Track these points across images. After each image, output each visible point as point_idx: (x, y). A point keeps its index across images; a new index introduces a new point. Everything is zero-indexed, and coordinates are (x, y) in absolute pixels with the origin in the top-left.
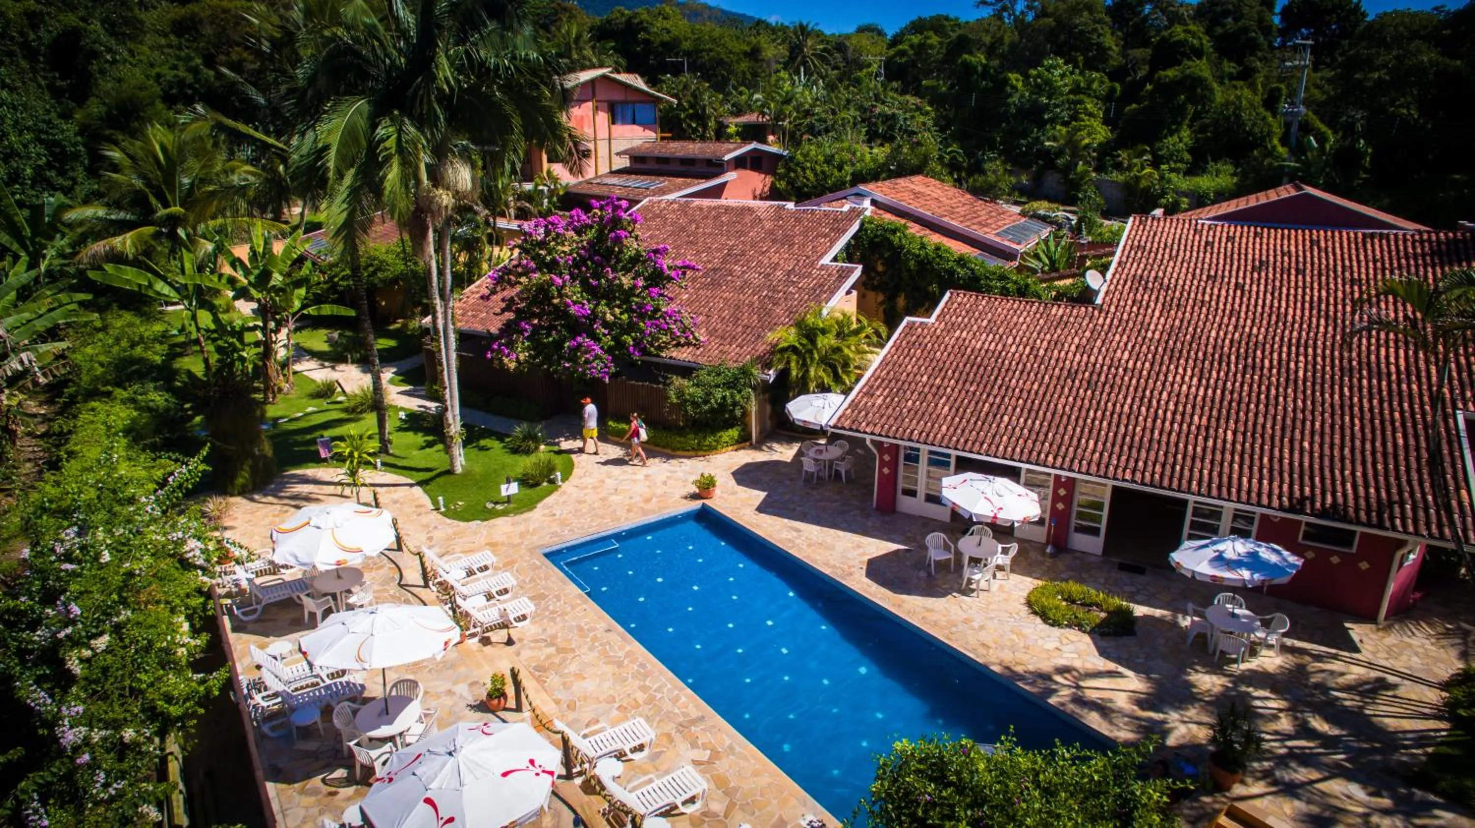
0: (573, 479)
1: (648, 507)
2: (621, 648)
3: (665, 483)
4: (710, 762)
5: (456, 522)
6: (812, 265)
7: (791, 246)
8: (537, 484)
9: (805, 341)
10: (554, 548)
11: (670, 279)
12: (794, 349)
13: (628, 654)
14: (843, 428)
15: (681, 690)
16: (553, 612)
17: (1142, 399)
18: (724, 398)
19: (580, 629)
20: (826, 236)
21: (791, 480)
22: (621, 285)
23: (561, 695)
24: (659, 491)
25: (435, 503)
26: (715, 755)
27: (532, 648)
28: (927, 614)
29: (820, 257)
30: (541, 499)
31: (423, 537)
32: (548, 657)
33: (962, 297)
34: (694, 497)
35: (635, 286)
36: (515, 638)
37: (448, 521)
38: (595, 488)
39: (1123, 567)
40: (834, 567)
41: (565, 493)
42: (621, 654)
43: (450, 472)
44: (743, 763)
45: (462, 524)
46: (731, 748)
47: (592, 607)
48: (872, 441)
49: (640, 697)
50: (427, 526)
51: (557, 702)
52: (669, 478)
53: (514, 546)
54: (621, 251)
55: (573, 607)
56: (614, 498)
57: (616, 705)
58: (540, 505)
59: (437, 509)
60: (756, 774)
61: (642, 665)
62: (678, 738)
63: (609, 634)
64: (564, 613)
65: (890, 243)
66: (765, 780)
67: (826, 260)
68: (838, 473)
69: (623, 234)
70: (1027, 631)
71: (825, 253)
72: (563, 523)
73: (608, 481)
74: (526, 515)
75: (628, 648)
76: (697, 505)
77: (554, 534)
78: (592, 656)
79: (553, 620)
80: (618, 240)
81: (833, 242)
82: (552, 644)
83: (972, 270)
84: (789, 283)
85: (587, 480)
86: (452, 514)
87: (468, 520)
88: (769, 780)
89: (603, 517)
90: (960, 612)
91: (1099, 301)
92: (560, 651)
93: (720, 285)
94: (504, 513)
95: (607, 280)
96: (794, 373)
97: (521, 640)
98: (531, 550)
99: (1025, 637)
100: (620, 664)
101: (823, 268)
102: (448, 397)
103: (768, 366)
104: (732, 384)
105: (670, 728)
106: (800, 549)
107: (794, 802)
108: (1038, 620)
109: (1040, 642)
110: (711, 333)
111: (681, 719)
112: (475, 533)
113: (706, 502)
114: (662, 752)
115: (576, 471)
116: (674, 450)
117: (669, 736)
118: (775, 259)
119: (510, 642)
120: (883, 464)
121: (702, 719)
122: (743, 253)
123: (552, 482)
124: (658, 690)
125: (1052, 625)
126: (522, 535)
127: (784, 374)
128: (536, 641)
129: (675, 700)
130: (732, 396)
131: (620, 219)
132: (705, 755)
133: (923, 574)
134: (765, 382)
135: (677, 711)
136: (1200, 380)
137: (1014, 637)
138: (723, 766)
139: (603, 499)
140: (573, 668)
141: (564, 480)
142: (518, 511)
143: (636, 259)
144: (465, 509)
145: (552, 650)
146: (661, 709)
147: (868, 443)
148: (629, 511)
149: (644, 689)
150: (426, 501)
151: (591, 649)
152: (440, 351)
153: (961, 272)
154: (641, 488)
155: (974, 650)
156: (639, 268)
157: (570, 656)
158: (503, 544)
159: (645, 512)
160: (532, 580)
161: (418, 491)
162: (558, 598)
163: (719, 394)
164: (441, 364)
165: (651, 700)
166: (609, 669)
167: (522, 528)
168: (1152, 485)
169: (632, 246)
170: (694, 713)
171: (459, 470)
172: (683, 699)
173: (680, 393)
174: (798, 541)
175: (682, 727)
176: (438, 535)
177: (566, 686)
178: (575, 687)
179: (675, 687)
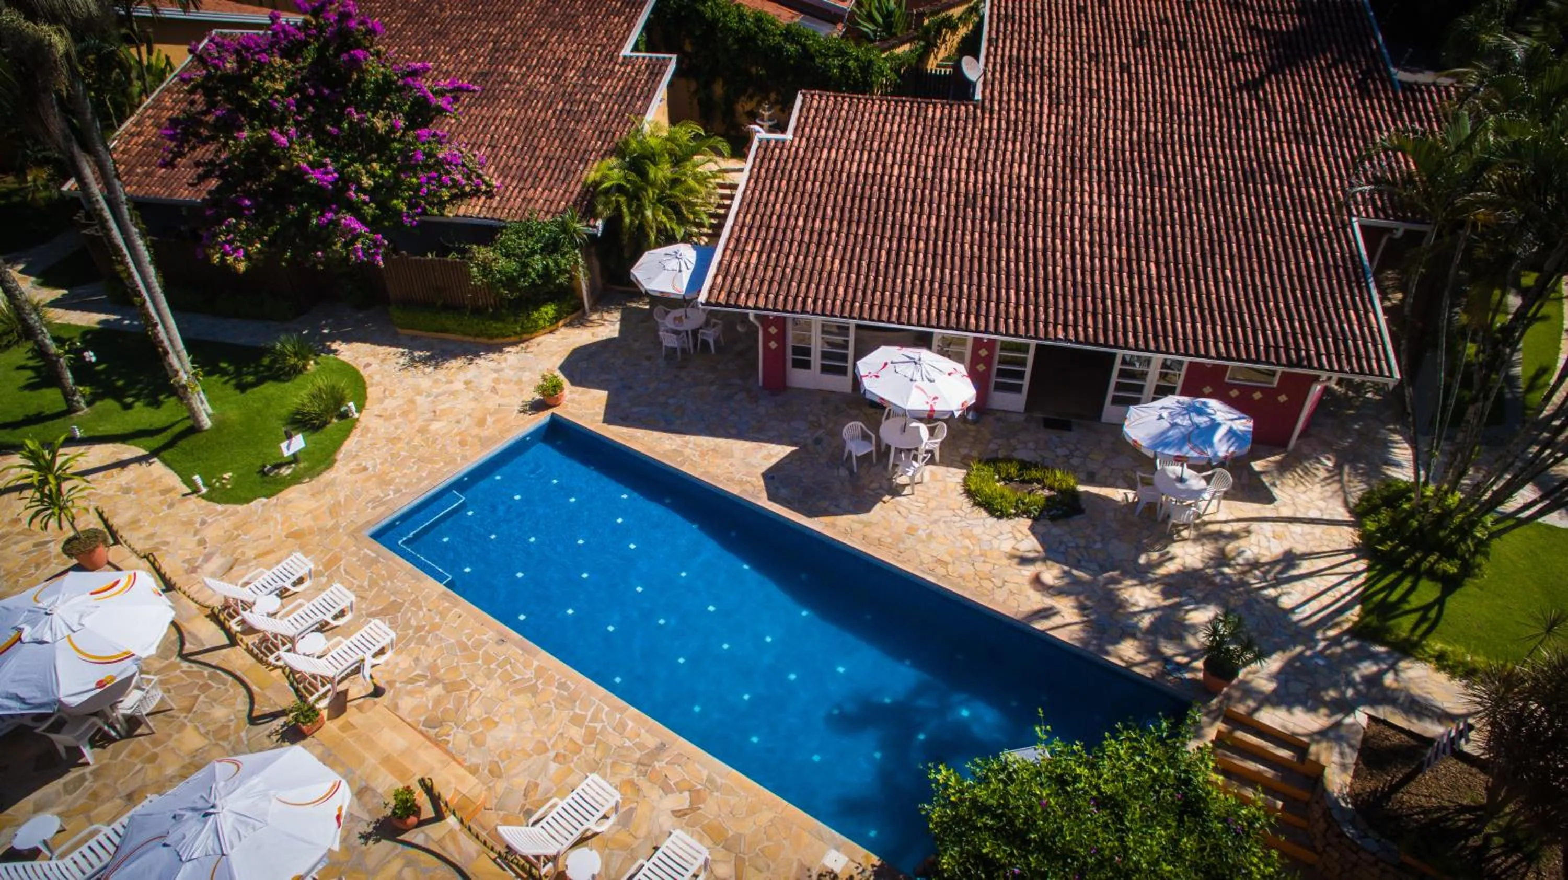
0: (373, 406)
1: (484, 433)
2: (527, 666)
3: (494, 390)
4: (693, 808)
5: (231, 507)
6: (612, 58)
7: (577, 30)
8: (325, 423)
9: (632, 176)
10: (384, 523)
11: (440, 111)
12: (620, 188)
13: (540, 672)
14: (718, 304)
15: (623, 711)
16: (419, 628)
17: (1053, 229)
18: (546, 267)
19: (464, 647)
20: (618, 13)
21: (649, 358)
22: (374, 129)
23: (474, 759)
24: (491, 404)
25: (189, 482)
26: (697, 797)
27: (410, 693)
28: (867, 530)
29: (620, 46)
30: (337, 446)
31: (190, 542)
32: (438, 701)
33: (819, 100)
34: (536, 407)
35: (393, 129)
36: (382, 684)
37: (219, 507)
38: (405, 414)
39: (1050, 424)
40: (741, 482)
41: (367, 429)
42: (529, 674)
43: (195, 429)
44: (733, 800)
45: (241, 508)
46: (710, 780)
47: (465, 607)
48: (757, 316)
49: (577, 733)
50: (189, 523)
51: (474, 770)
52: (497, 381)
53: (329, 532)
54: (361, 80)
55: (443, 615)
56: (435, 426)
57: (552, 754)
58: (340, 456)
59: (196, 491)
60: (752, 811)
61: (562, 686)
62: (642, 782)
63: (503, 648)
64: (435, 628)
65: (701, 15)
66: (765, 817)
67: (627, 50)
68: (705, 344)
69: (359, 53)
70: (977, 531)
71: (624, 40)
72: (384, 481)
73: (419, 399)
74: (327, 476)
75: (535, 663)
76: (544, 417)
77: (377, 502)
78: (493, 688)
79: (422, 641)
80: (355, 63)
81: (631, 22)
82: (435, 681)
83: (804, 46)
84: (588, 88)
85: (390, 404)
86: (218, 495)
87: (248, 501)
88: (770, 815)
89: (431, 461)
90: (900, 520)
91: (978, 96)
92: (450, 688)
93: (497, 99)
94: (295, 479)
95: (351, 123)
96: (627, 220)
97: (391, 683)
98: (354, 534)
99: (978, 540)
100: (533, 690)
101: (627, 61)
102: (162, 335)
103: (589, 213)
104: (552, 247)
105: (628, 771)
106: (694, 465)
107: (806, 837)
108: (984, 514)
109: (996, 543)
110: (504, 172)
111: (638, 755)
112: (266, 521)
113: (554, 410)
114: (632, 810)
115: (371, 391)
116: (491, 337)
117: (632, 783)
118: (561, 52)
119: (378, 692)
120: (768, 337)
121: (662, 747)
122: (515, 46)
123: (344, 416)
124: (594, 718)
125: (999, 517)
126: (334, 511)
127: (614, 223)
128: (412, 681)
129: (621, 728)
130: (556, 263)
131: (350, 32)
132: (682, 801)
133: (843, 472)
134: (592, 237)
135: (628, 743)
136: (1109, 199)
137: (967, 542)
138: (710, 808)
139: (422, 431)
140: (476, 711)
141: (360, 409)
142: (313, 472)
143: (385, 87)
144: (237, 482)
145: (437, 689)
146: (607, 747)
147: (751, 318)
148: (463, 443)
149: (576, 720)
150: (172, 479)
151: (489, 676)
152: (130, 275)
153: (791, 48)
154: (465, 404)
155: (932, 571)
156: (393, 99)
157: (465, 693)
158: (311, 532)
159: (484, 442)
160: (373, 583)
161: (157, 467)
162: (415, 603)
163: (538, 263)
164: (139, 294)
165: (591, 736)
166: (523, 700)
167: (328, 499)
168: (1087, 342)
169: (374, 69)
170: (652, 742)
171: (207, 423)
172: (631, 724)
173: (485, 268)
174: (687, 451)
175: (644, 765)
176: (210, 533)
177: (477, 742)
178: (490, 742)
179: (614, 709)
